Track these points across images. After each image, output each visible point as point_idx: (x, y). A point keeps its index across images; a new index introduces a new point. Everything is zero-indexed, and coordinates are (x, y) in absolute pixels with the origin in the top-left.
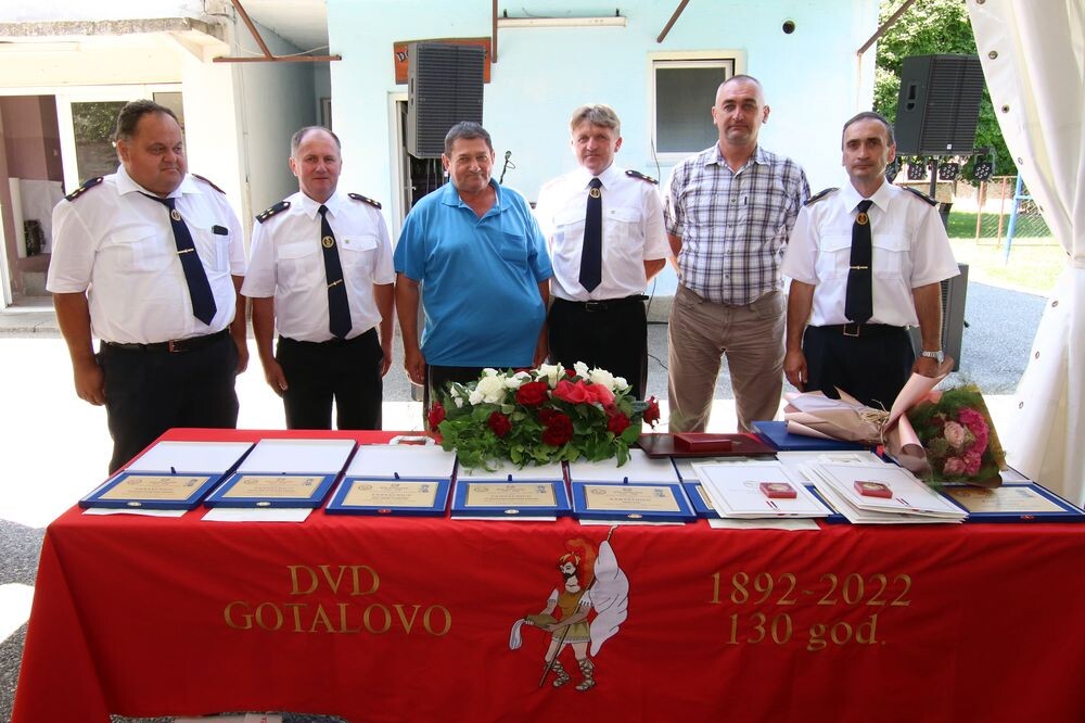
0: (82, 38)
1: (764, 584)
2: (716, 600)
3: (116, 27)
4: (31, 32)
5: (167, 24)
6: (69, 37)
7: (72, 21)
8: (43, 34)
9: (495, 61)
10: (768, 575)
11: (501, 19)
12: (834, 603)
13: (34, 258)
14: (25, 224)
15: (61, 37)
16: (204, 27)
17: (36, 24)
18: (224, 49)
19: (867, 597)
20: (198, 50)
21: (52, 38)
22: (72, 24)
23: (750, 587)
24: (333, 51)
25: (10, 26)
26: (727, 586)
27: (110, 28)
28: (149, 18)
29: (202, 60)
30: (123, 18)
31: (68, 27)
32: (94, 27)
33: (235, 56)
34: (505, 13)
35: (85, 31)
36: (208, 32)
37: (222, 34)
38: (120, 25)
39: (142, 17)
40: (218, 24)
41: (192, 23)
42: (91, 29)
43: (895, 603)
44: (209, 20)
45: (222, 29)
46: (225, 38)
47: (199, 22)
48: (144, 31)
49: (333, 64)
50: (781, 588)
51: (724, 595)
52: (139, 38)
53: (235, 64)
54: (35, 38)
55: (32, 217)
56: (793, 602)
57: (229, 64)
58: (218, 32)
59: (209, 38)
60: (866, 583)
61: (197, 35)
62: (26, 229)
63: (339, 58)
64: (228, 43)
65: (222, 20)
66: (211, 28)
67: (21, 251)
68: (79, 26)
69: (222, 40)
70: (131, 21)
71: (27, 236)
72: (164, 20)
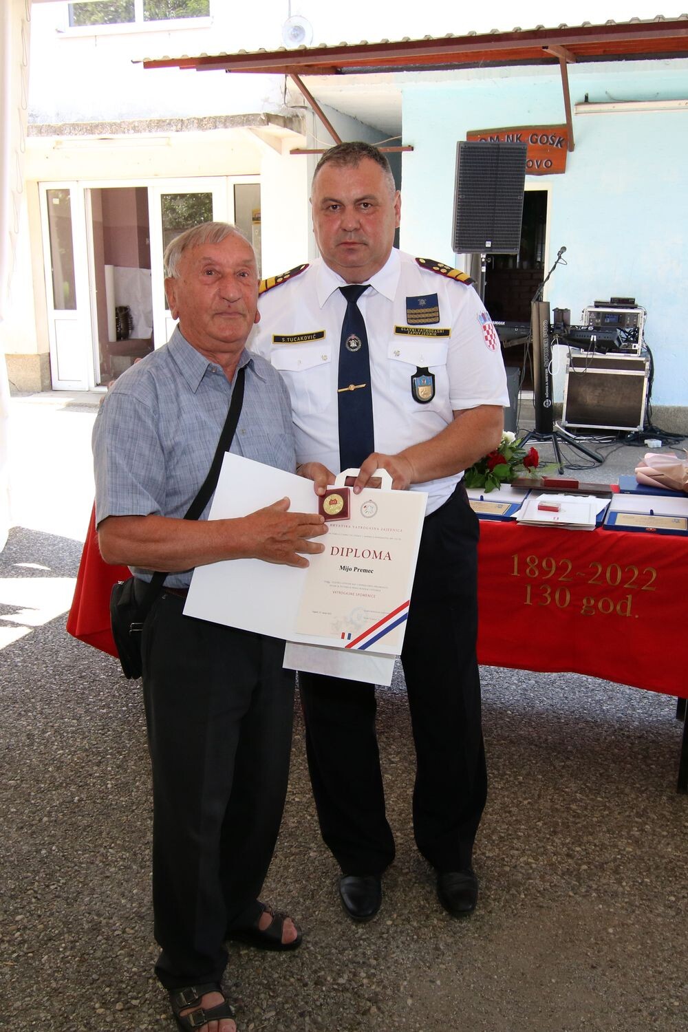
0: (172, 134)
1: (549, 565)
2: (516, 573)
3: (201, 123)
4: (128, 130)
5: (247, 120)
6: (160, 134)
7: (164, 119)
8: (138, 131)
9: (572, 150)
10: (552, 560)
11: (579, 104)
12: (600, 583)
13: (123, 343)
14: (116, 309)
15: (155, 134)
16: (281, 121)
17: (134, 122)
18: (301, 141)
19: (623, 581)
20: (276, 143)
21: (146, 134)
22: (164, 122)
23: (539, 566)
24: (405, 142)
25: (111, 125)
26: (523, 565)
27: (196, 125)
28: (230, 114)
29: (280, 152)
30: (207, 115)
31: (161, 124)
32: (182, 124)
33: (311, 148)
34: (586, 98)
35: (174, 128)
36: (285, 126)
37: (300, 127)
38: (205, 122)
39: (224, 114)
40: (297, 116)
41: (270, 118)
42: (179, 126)
43: (644, 588)
44: (287, 113)
45: (299, 121)
46: (302, 131)
47: (277, 116)
48: (226, 127)
49: (405, 155)
50: (561, 569)
51: (521, 570)
52: (222, 133)
53: (312, 155)
54: (132, 135)
55: (124, 303)
56: (570, 580)
57: (305, 155)
58: (296, 125)
59: (287, 131)
60: (623, 571)
61: (274, 129)
62: (117, 315)
63: (411, 148)
64: (305, 135)
65: (300, 112)
66: (289, 121)
67: (112, 336)
68: (169, 124)
69: (300, 132)
70: (215, 118)
71: (117, 321)
72: (244, 116)
